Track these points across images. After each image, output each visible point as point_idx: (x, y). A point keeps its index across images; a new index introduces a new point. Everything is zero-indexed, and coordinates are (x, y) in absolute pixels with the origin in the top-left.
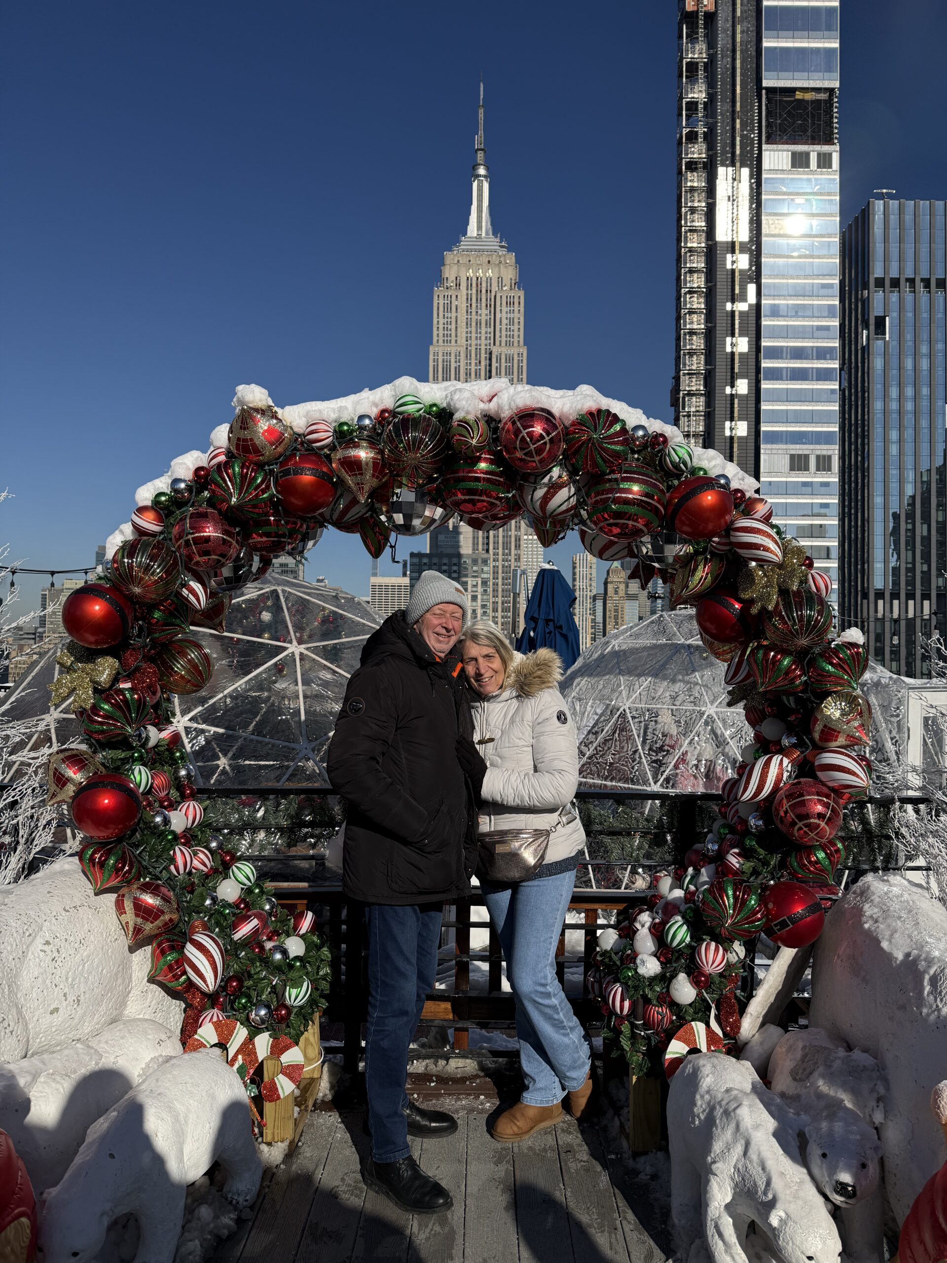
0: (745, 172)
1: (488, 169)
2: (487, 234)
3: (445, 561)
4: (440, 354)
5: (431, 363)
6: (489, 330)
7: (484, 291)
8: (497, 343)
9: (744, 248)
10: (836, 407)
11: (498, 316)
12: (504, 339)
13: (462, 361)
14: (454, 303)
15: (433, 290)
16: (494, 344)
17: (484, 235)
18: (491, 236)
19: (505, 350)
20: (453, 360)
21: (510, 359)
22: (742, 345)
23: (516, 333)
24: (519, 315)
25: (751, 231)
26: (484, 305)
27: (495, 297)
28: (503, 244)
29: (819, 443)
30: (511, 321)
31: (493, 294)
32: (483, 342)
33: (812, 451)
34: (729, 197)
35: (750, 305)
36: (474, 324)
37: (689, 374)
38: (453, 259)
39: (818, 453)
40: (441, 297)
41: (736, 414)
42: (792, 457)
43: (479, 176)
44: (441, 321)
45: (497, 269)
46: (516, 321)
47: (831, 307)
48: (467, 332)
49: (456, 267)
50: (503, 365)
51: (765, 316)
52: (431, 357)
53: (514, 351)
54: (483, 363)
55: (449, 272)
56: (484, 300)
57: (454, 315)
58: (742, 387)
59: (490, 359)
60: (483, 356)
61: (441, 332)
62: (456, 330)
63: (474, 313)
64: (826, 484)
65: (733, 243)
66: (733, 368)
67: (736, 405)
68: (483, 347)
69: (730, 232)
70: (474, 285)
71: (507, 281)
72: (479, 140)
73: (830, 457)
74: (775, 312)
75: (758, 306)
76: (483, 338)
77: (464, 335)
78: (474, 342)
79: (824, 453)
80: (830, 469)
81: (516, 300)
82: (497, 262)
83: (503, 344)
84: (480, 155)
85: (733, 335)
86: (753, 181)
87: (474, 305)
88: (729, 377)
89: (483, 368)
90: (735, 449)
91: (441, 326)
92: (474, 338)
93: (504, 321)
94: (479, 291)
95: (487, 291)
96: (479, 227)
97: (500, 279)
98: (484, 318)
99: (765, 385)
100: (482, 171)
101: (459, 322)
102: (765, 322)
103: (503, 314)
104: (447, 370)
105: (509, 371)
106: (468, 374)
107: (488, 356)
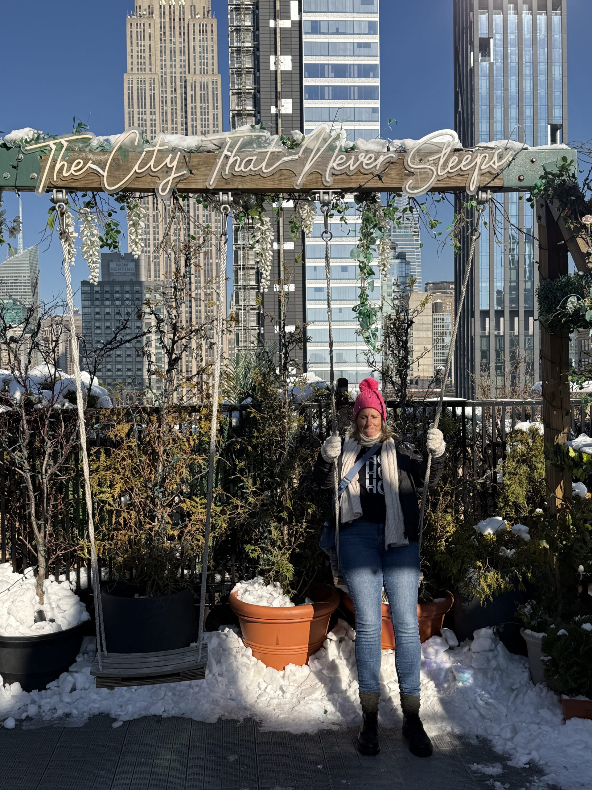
3: (117, 288)
4: (135, 82)
5: (126, 91)
6: (183, 58)
7: (177, 19)
8: (192, 71)
11: (192, 44)
12: (198, 67)
13: (157, 88)
14: (148, 31)
15: (126, 18)
16: (189, 72)
19: (198, 78)
20: (148, 88)
21: (204, 87)
23: (210, 61)
24: (212, 42)
26: (177, 33)
27: (188, 25)
30: (205, 49)
31: (186, 22)
32: (178, 70)
36: (168, 52)
40: (134, 25)
44: (135, 49)
46: (210, 49)
48: (161, 60)
50: (198, 93)
52: (126, 85)
53: (208, 78)
54: (179, 91)
55: (142, 1)
56: (177, 28)
57: (147, 43)
59: (185, 87)
60: (178, 83)
61: (135, 60)
62: (150, 58)
63: (168, 41)
68: (178, 75)
70: (167, 13)
71: (199, 9)
76: (178, 66)
77: (159, 63)
78: (168, 70)
81: (209, 29)
83: (198, 72)
87: (168, 33)
89: (179, 96)
91: (135, 54)
92: (168, 66)
93: (198, 49)
94: (171, 20)
95: (180, 19)
97: (193, 8)
98: (178, 47)
101: (153, 50)
103: (196, 42)
104: (141, 98)
105: (205, 99)
106: (164, 102)
107: (183, 83)
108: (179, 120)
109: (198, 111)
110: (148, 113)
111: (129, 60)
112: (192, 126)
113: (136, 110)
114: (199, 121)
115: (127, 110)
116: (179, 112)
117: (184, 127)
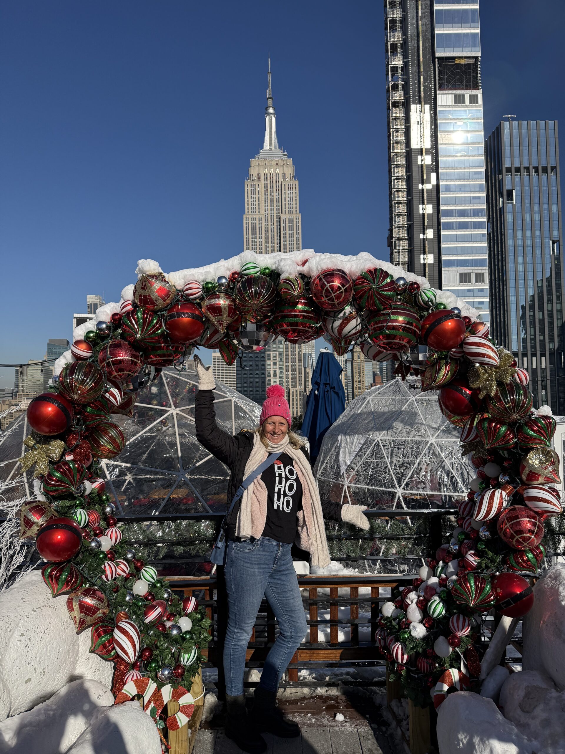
0: (427, 107)
1: (274, 109)
2: (275, 147)
4: (250, 220)
5: (245, 225)
6: (278, 204)
7: (274, 182)
8: (283, 212)
9: (428, 152)
10: (486, 244)
11: (283, 196)
12: (287, 210)
13: (263, 223)
14: (257, 189)
15: (244, 182)
16: (282, 213)
17: (273, 148)
18: (278, 149)
19: (288, 216)
20: (257, 223)
21: (291, 221)
22: (429, 209)
23: (294, 206)
24: (295, 194)
25: (432, 142)
26: (275, 190)
27: (281, 185)
28: (285, 153)
29: (477, 266)
30: (291, 199)
31: (280, 183)
32: (275, 212)
33: (473, 270)
34: (418, 122)
35: (433, 186)
36: (269, 201)
37: (398, 227)
38: (256, 163)
39: (476, 271)
40: (249, 186)
41: (427, 250)
42: (461, 274)
43: (269, 113)
44: (250, 200)
45: (282, 168)
46: (294, 199)
47: (481, 186)
48: (265, 206)
49: (257, 168)
50: (287, 225)
51: (442, 192)
52: (245, 222)
53: (293, 216)
54: (275, 224)
55: (254, 171)
56: (275, 187)
57: (257, 196)
58: (430, 234)
59: (280, 222)
60: (275, 220)
61: (250, 207)
62: (259, 205)
63: (269, 195)
64: (481, 290)
65: (421, 149)
66: (424, 223)
67: (426, 245)
68: (275, 215)
69: (419, 143)
70: (269, 178)
71: (288, 175)
72: (269, 93)
73: (483, 274)
74: (448, 189)
75: (438, 186)
76: (275, 209)
77: (264, 208)
78: (269, 212)
79: (480, 271)
80: (483, 281)
81: (294, 187)
82: (282, 164)
83: (287, 212)
84: (270, 102)
85: (423, 203)
86: (432, 112)
87: (269, 190)
88: (422, 229)
89: (275, 227)
90: (427, 271)
91: (250, 203)
92: (269, 210)
93: (287, 199)
94: (272, 182)
95: (276, 181)
96: (271, 144)
97: (284, 174)
98: (275, 198)
99: (443, 233)
100: (271, 111)
101: (260, 200)
102: (442, 195)
103: (286, 195)
104: (254, 229)
105: (291, 228)
106: (267, 231)
107: (278, 220)
108: (276, 241)
109: (288, 235)
110: (258, 238)
111: (246, 207)
112: (284, 245)
113: (250, 236)
114: (288, 242)
115: (245, 236)
116: (276, 237)
117: (278, 245)
